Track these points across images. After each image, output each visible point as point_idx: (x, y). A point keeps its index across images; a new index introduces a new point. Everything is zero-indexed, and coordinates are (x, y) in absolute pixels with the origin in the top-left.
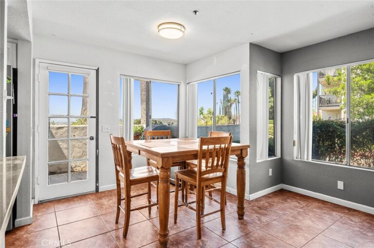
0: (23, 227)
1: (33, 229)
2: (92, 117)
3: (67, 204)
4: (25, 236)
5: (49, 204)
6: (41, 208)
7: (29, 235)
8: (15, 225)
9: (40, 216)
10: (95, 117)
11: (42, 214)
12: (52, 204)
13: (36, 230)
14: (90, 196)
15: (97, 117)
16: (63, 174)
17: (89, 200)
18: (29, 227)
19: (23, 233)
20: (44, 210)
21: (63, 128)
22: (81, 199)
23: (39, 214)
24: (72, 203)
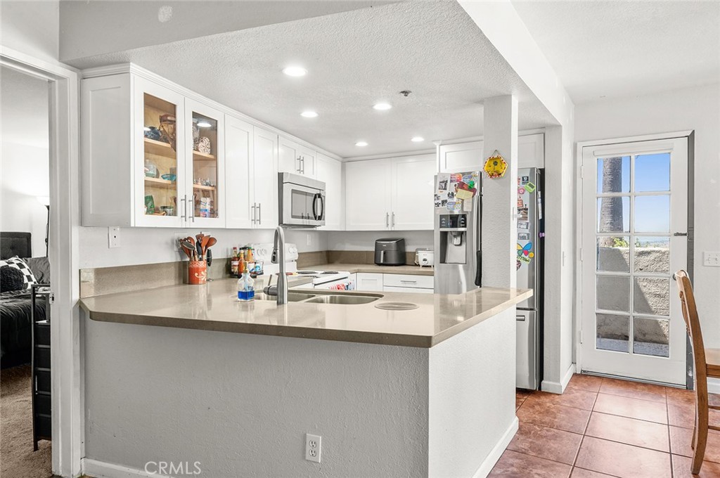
0: (551, 394)
1: (560, 401)
2: (677, 234)
3: (622, 389)
4: (548, 404)
5: (595, 379)
6: (582, 381)
7: (553, 406)
8: (542, 388)
9: (576, 390)
10: (685, 235)
11: (580, 388)
12: (599, 382)
13: (564, 404)
14: (671, 390)
15: (690, 235)
16: (643, 343)
17: (664, 396)
18: (557, 396)
19: (548, 400)
20: (585, 385)
21: (649, 253)
22: (650, 390)
23: (576, 388)
24: (631, 389)
